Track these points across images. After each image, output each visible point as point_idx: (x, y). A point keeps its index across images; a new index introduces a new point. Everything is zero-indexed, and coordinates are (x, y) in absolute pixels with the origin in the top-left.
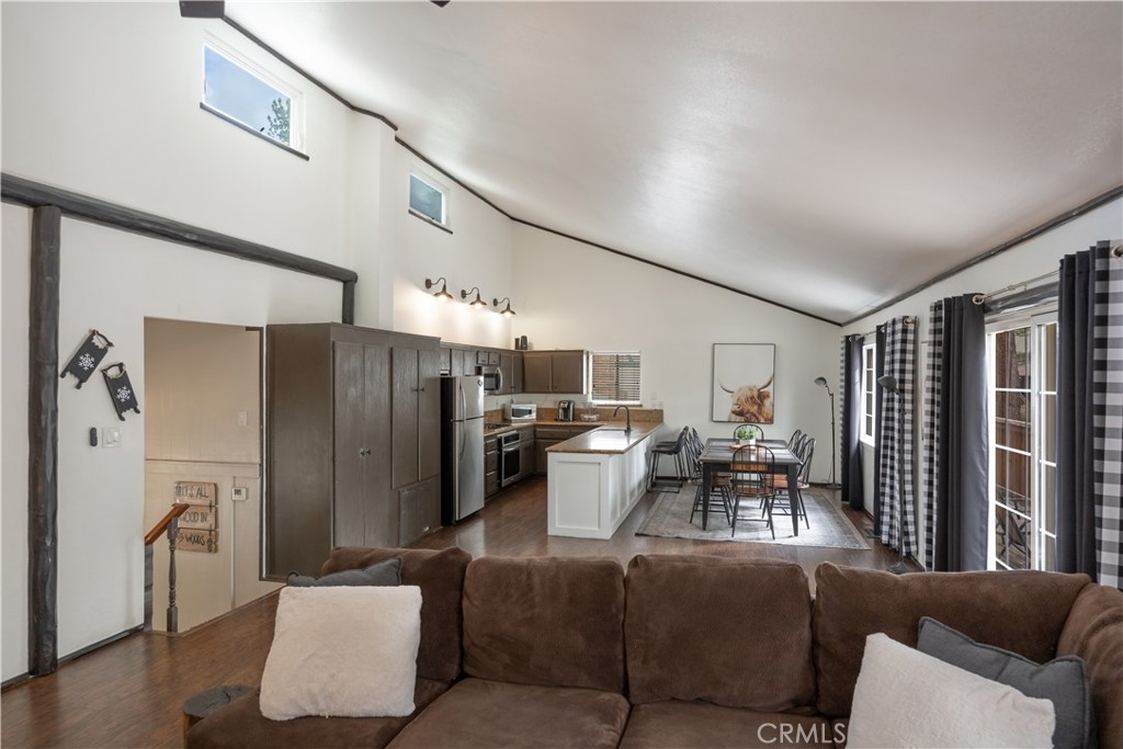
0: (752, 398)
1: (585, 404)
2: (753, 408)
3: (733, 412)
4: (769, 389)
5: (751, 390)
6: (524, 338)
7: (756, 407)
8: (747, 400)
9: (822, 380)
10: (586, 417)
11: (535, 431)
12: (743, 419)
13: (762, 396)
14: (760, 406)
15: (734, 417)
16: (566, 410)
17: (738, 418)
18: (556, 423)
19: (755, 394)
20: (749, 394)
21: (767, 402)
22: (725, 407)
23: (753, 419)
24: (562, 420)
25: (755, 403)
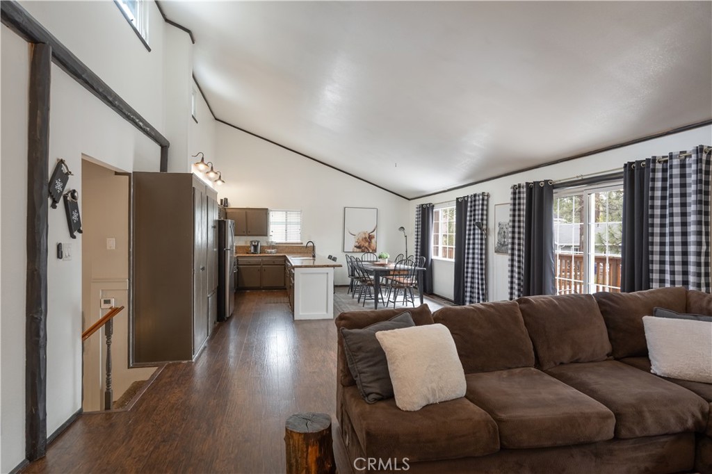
0: (365, 238)
1: (267, 242)
2: (366, 244)
3: (355, 247)
4: (374, 233)
5: (365, 234)
6: (226, 199)
7: (367, 244)
8: (363, 240)
9: (402, 228)
10: (269, 251)
11: (238, 260)
12: (360, 250)
13: (371, 237)
14: (370, 243)
15: (356, 250)
16: (256, 247)
17: (358, 250)
18: (248, 255)
19: (367, 236)
20: (364, 236)
21: (373, 241)
22: (351, 244)
23: (366, 250)
24: (253, 253)
25: (367, 241)
